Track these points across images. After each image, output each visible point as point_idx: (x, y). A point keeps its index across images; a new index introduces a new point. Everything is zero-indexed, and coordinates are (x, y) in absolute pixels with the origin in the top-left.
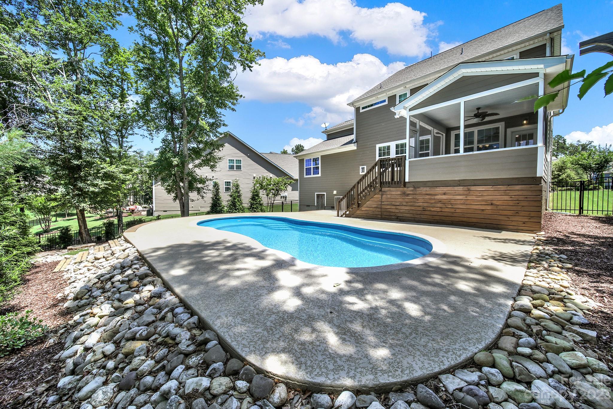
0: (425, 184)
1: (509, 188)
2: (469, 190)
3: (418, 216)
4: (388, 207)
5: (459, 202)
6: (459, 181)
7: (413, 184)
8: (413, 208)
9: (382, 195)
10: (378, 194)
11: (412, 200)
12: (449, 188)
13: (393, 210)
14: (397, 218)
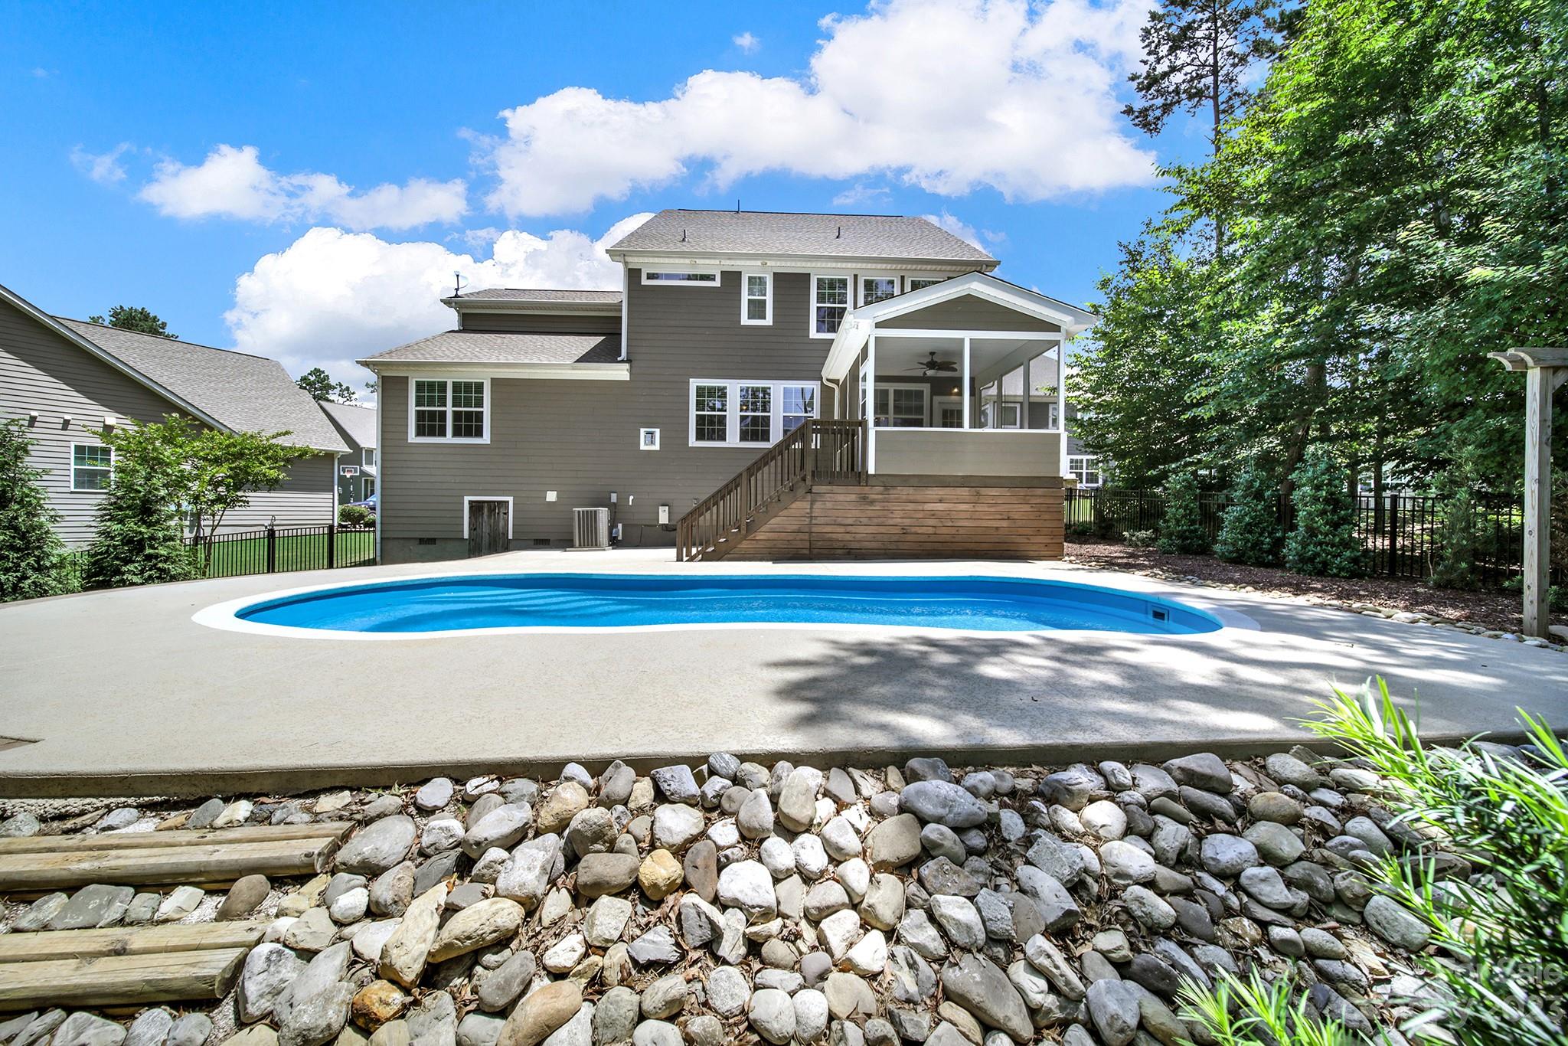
0: (905, 480)
1: (1029, 492)
2: (978, 494)
3: (893, 546)
4: (828, 529)
5: (962, 515)
6: (963, 477)
7: (884, 479)
8: (883, 530)
9: (813, 502)
10: (803, 499)
11: (880, 513)
12: (948, 490)
13: (839, 537)
14: (849, 553)
